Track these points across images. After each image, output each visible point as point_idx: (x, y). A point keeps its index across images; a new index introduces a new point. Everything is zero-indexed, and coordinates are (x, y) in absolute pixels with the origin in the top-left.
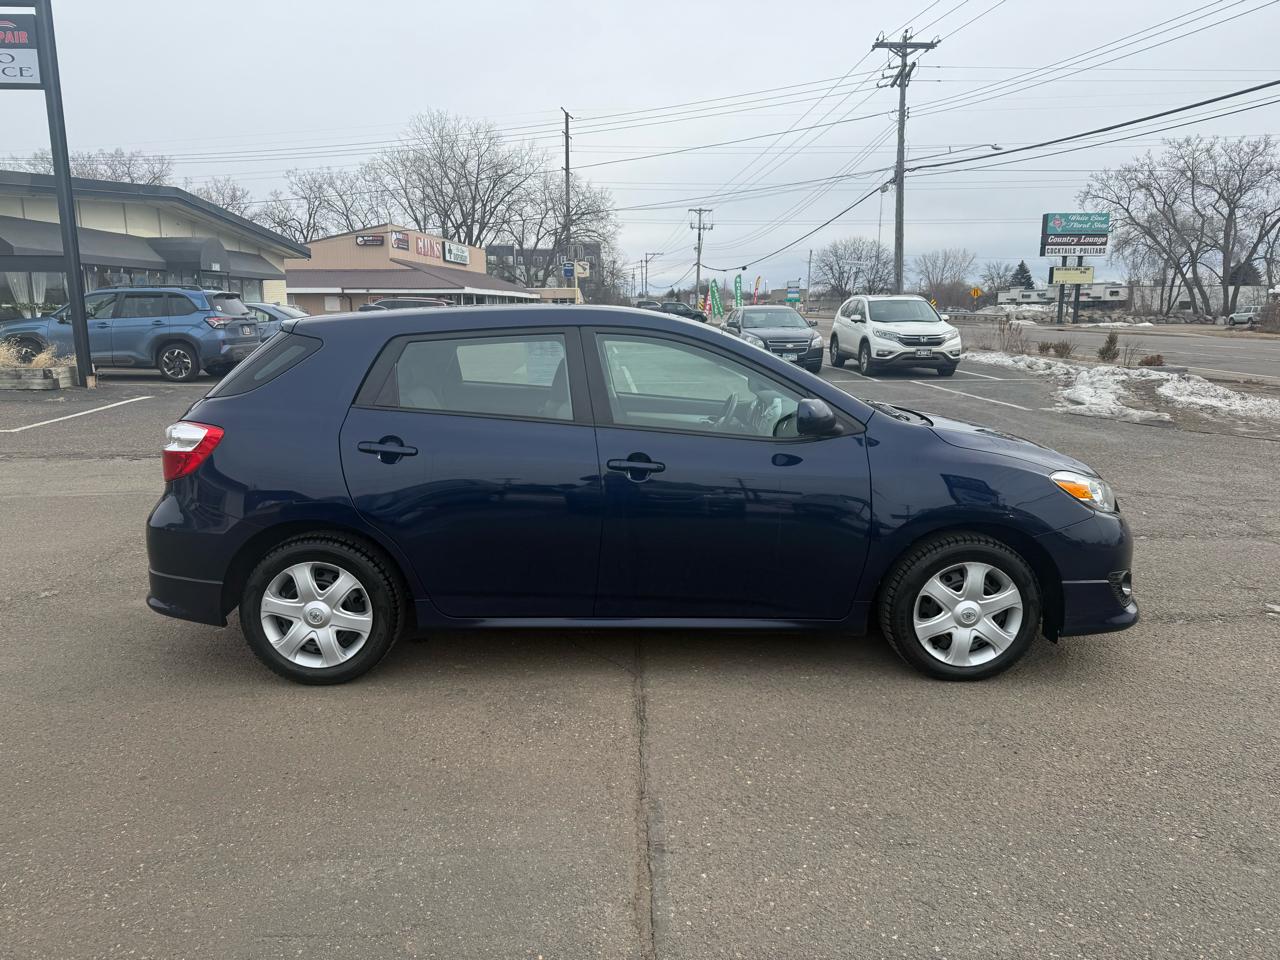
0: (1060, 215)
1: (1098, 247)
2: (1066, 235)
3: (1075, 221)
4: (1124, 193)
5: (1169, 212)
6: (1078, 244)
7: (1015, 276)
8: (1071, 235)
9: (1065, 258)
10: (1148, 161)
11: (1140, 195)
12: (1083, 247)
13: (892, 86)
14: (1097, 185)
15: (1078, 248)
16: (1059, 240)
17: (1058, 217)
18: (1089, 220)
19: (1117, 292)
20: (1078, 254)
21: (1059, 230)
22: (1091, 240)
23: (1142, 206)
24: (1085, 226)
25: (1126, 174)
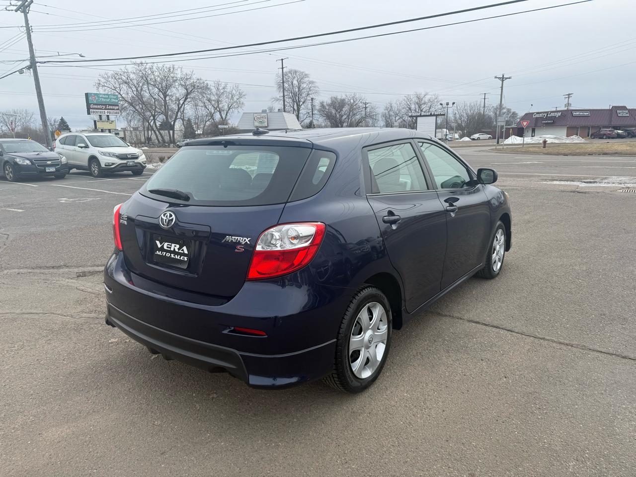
0: (94, 94)
1: (116, 111)
2: (99, 105)
3: (102, 97)
4: (117, 85)
5: (140, 97)
6: (105, 109)
7: (60, 125)
8: (102, 105)
9: (100, 116)
10: (126, 71)
11: (124, 87)
12: (109, 111)
13: (16, 11)
14: (103, 80)
15: (106, 111)
16: (96, 107)
17: (93, 95)
18: (108, 98)
19: (118, 133)
20: (106, 114)
21: (95, 102)
22: (111, 107)
23: (127, 93)
24: (107, 100)
25: (115, 76)
